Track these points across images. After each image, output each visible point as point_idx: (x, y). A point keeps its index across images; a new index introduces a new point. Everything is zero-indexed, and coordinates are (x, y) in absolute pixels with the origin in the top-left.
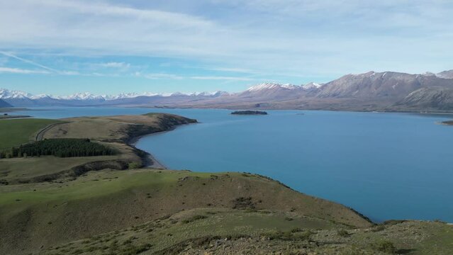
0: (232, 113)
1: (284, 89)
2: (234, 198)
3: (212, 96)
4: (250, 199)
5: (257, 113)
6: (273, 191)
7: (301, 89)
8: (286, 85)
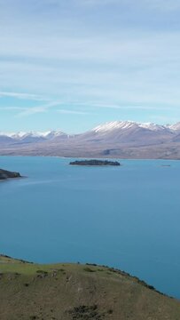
0: (71, 163)
1: (144, 130)
2: (71, 308)
3: (42, 138)
4: (95, 307)
5: (106, 163)
6: (129, 295)
7: (166, 131)
8: (145, 124)
